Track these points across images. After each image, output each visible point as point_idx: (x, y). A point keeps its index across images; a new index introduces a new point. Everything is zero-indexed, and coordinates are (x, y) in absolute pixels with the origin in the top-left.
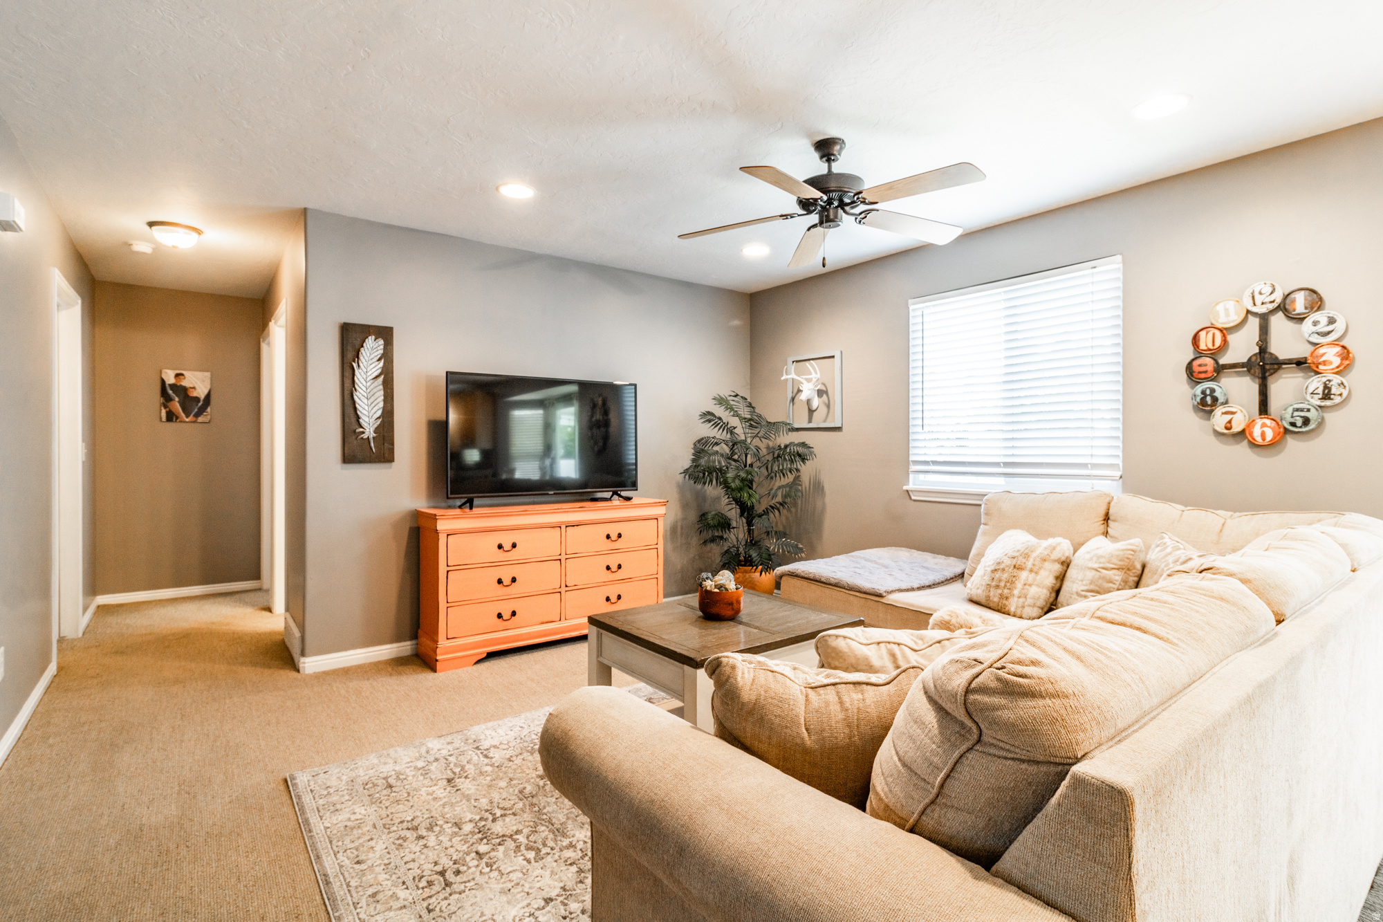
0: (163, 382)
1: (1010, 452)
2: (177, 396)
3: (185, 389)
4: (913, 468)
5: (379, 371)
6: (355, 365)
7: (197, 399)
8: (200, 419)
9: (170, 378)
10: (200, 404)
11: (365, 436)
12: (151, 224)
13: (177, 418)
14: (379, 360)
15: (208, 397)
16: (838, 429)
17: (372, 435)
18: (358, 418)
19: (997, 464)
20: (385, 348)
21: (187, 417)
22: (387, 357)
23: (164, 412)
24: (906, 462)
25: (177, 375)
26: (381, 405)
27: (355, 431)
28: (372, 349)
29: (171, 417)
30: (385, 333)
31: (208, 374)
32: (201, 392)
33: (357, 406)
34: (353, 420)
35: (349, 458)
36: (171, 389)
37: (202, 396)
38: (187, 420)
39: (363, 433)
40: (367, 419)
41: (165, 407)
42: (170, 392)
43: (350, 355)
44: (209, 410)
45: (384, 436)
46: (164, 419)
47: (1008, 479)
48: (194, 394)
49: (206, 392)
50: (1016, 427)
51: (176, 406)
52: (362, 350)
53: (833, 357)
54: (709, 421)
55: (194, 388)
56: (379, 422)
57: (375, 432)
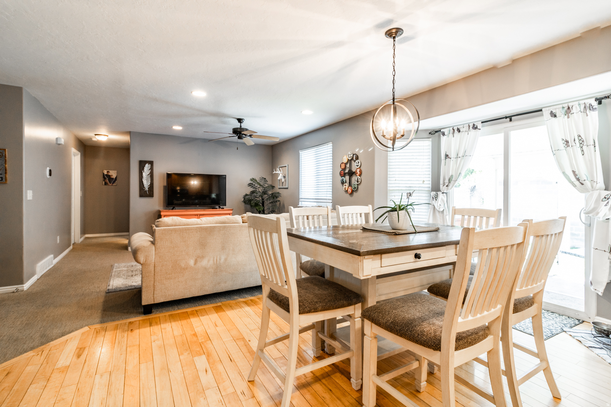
0: (104, 174)
1: (317, 195)
2: (108, 178)
3: (110, 176)
4: (301, 200)
5: (149, 173)
6: (143, 171)
7: (113, 179)
8: (114, 184)
9: (105, 172)
10: (114, 180)
11: (145, 190)
12: (96, 135)
13: (107, 184)
14: (149, 170)
15: (116, 178)
16: (287, 188)
17: (147, 190)
18: (144, 185)
19: (313, 199)
20: (151, 167)
21: (110, 183)
22: (152, 169)
23: (104, 182)
24: (299, 199)
25: (108, 172)
26: (150, 182)
27: (142, 189)
28: (147, 167)
29: (106, 184)
30: (151, 163)
31: (116, 171)
32: (114, 176)
33: (143, 182)
34: (142, 186)
35: (141, 195)
36: (106, 176)
37: (114, 178)
38: (110, 185)
39: (145, 189)
40: (146, 186)
41: (104, 181)
42: (106, 177)
43: (141, 169)
44: (116, 182)
45: (151, 190)
46: (104, 184)
47: (317, 203)
48: (112, 177)
49: (115, 176)
50: (319, 188)
51: (107, 181)
52: (145, 168)
53: (286, 166)
54: (250, 186)
55: (112, 175)
56: (149, 186)
57: (148, 189)
